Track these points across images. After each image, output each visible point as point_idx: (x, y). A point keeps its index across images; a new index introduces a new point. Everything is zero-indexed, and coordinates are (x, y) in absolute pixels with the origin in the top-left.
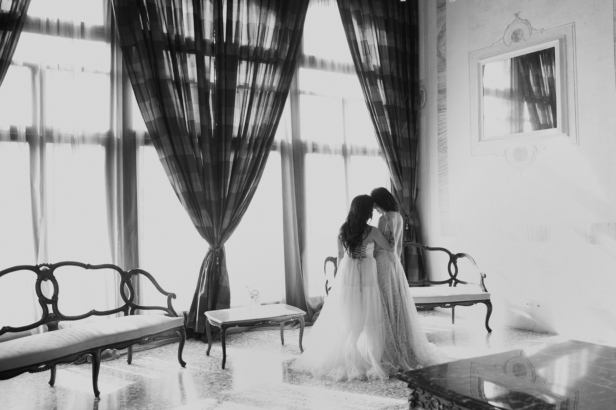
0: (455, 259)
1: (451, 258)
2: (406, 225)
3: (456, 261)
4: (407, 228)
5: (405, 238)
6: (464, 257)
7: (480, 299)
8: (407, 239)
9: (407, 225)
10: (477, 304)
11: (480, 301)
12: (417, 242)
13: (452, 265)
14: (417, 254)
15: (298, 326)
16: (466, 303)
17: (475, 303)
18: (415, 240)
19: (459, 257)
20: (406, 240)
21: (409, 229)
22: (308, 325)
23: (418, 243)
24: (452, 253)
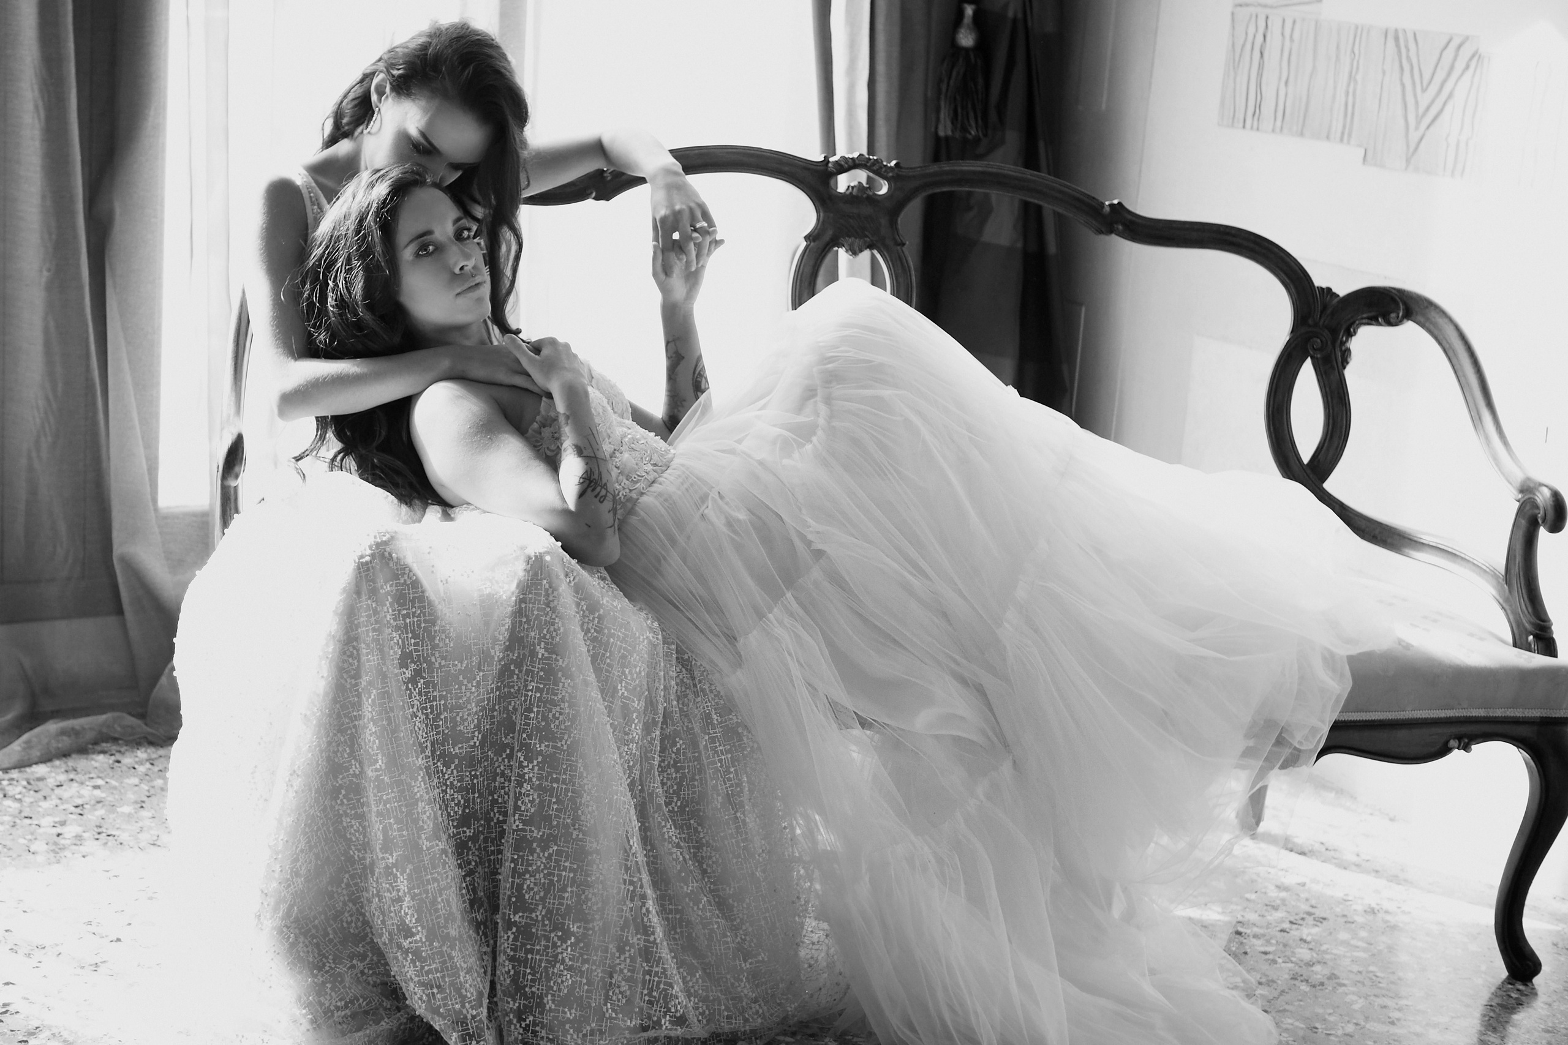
0: (1334, 332)
1: (1301, 318)
2: (960, 14)
3: (1348, 350)
4: (966, 39)
5: (944, 115)
6: (1409, 326)
7: (1499, 713)
8: (954, 119)
9: (969, 10)
10: (1477, 748)
11: (1499, 729)
12: (1030, 160)
13: (1307, 378)
14: (1019, 245)
15: (28, 742)
16: (1402, 734)
17: (1459, 738)
18: (1013, 138)
19: (1373, 320)
20: (945, 129)
21: (984, 46)
22: (115, 740)
23: (1038, 169)
24: (1319, 281)
